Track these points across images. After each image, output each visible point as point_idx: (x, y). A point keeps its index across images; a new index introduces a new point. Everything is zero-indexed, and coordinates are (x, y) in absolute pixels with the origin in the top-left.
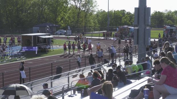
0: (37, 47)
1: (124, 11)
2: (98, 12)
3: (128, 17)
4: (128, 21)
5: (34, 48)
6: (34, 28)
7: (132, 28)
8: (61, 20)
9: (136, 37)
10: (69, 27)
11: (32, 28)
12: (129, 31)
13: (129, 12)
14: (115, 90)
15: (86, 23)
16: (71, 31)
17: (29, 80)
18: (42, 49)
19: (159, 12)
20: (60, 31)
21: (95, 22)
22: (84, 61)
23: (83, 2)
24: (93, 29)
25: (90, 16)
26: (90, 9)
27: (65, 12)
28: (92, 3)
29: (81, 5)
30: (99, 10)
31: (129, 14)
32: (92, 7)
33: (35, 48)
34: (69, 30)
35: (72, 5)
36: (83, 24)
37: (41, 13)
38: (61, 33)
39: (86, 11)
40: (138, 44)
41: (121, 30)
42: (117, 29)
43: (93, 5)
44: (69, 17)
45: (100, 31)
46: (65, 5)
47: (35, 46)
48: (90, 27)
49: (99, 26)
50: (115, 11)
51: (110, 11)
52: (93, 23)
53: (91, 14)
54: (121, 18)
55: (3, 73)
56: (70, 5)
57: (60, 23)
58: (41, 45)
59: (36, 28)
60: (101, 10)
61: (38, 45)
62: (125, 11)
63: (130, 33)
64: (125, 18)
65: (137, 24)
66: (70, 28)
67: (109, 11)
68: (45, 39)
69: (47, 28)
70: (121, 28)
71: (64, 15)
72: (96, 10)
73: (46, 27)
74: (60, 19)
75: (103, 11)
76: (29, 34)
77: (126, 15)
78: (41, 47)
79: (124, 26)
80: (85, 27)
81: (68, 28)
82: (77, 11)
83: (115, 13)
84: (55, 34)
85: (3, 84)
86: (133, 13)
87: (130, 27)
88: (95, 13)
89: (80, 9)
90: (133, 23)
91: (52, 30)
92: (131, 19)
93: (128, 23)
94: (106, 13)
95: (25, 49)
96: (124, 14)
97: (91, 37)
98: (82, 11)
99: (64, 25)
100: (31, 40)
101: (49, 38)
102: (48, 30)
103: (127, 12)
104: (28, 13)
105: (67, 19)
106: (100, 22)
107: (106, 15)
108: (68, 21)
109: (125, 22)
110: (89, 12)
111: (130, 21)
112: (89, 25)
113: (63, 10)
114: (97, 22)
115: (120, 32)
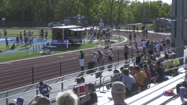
0: (68, 41)
1: (160, 1)
2: (133, 3)
3: (165, 9)
4: (165, 13)
5: (64, 41)
6: (65, 20)
7: (170, 20)
8: (93, 13)
9: (173, 30)
10: (101, 19)
11: (63, 20)
12: (166, 23)
13: (166, 3)
14: (151, 87)
15: (119, 15)
16: (103, 23)
17: (60, 75)
18: (74, 42)
21: (130, 14)
22: (117, 55)
24: (127, 21)
25: (124, 7)
27: (97, 3)
30: (134, 1)
31: (166, 5)
33: (66, 41)
34: (101, 22)
36: (117, 16)
37: (73, 4)
40: (175, 37)
41: (157, 22)
42: (153, 22)
44: (101, 9)
45: (134, 23)
47: (66, 39)
48: (124, 19)
49: (134, 18)
50: (151, 2)
51: (146, 2)
53: (125, 5)
54: (157, 10)
55: (33, 67)
57: (93, 15)
58: (72, 38)
59: (67, 20)
61: (69, 39)
62: (162, 2)
63: (167, 26)
64: (162, 10)
65: (174, 16)
66: (103, 20)
67: (145, 2)
68: (77, 32)
69: (79, 21)
70: (158, 20)
71: (97, 6)
73: (78, 19)
74: (92, 10)
75: (137, 2)
77: (163, 7)
78: (72, 40)
80: (118, 19)
81: (100, 21)
82: (110, 2)
83: (150, 4)
86: (170, 5)
87: (167, 19)
88: (130, 4)
90: (170, 15)
91: (83, 23)
92: (168, 11)
93: (165, 15)
94: (141, 4)
95: (56, 42)
96: (161, 5)
97: (124, 30)
98: (115, 2)
99: (96, 17)
100: (62, 33)
101: (81, 31)
102: (79, 23)
103: (164, 3)
104: (58, 5)
105: (100, 11)
106: (135, 14)
107: (141, 6)
108: (101, 13)
109: (162, 14)
110: (123, 3)
111: (167, 13)
112: (123, 17)
113: (95, 2)
114: (131, 14)
115: (157, 25)
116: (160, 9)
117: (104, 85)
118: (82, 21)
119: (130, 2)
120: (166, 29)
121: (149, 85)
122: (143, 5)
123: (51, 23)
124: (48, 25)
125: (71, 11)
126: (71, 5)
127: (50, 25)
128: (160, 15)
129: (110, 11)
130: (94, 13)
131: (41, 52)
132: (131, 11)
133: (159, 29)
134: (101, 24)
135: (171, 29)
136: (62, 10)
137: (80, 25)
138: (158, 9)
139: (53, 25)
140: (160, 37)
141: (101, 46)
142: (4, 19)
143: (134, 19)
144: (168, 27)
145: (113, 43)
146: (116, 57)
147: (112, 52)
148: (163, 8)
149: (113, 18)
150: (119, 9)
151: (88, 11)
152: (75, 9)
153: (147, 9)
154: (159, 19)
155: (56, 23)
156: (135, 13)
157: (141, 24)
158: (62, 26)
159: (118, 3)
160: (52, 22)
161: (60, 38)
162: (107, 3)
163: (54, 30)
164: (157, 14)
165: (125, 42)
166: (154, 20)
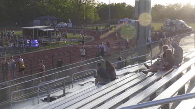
1: (124, 4)
2: (99, 5)
5: (35, 41)
6: (34, 21)
7: (133, 21)
10: (70, 20)
11: (33, 21)
13: (129, 5)
15: (86, 16)
16: (72, 23)
17: (30, 73)
19: (159, 5)
20: (61, 24)
21: (96, 15)
24: (94, 21)
26: (90, 2)
30: (100, 3)
31: (129, 7)
34: (70, 23)
37: (42, 6)
38: (62, 26)
39: (86, 4)
41: (122, 22)
42: (117, 22)
47: (35, 39)
48: (90, 19)
49: (100, 18)
50: (115, 3)
51: (111, 4)
52: (94, 16)
53: (92, 7)
59: (37, 21)
60: (102, 2)
62: (126, 4)
63: (130, 26)
65: (137, 16)
66: (71, 21)
72: (97, 3)
73: (47, 20)
75: (103, 4)
76: (30, 26)
80: (86, 19)
82: (78, 4)
84: (56, 26)
86: (133, 6)
87: (130, 20)
88: (96, 6)
89: (80, 1)
91: (53, 23)
94: (106, 6)
96: (125, 6)
100: (32, 33)
101: (50, 31)
102: (48, 23)
103: (128, 5)
104: (28, 6)
110: (90, 5)
118: (51, 22)
119: (96, 4)
144: (132, 26)
150: (86, 10)
154: (123, 20)
163: (23, 29)
165: (92, 41)
166: (119, 20)
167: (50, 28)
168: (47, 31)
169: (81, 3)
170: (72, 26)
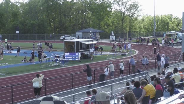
0: (79, 53)
1: (171, 15)
2: (144, 16)
3: (176, 22)
4: (175, 27)
5: (76, 54)
6: (77, 33)
10: (112, 32)
11: (75, 33)
12: (177, 37)
13: (176, 17)
14: (162, 100)
15: (130, 28)
16: (115, 36)
17: (71, 88)
18: (85, 55)
22: (129, 68)
23: (128, 5)
24: (138, 34)
25: (135, 20)
26: (135, 13)
27: (108, 17)
28: (137, 7)
29: (126, 9)
32: (137, 12)
33: (78, 54)
34: (113, 35)
35: (116, 9)
36: (128, 29)
37: (84, 18)
39: (130, 16)
41: (168, 35)
42: (163, 35)
43: (139, 9)
44: (113, 22)
45: (145, 36)
46: (109, 9)
47: (78, 51)
48: (135, 32)
51: (157, 16)
52: (138, 29)
53: (136, 19)
54: (168, 24)
55: (45, 80)
56: (114, 10)
57: (103, 28)
58: (84, 51)
59: (79, 33)
61: (80, 51)
62: (173, 16)
63: (177, 39)
64: (173, 23)
66: (114, 33)
67: (155, 15)
68: (88, 45)
69: (90, 34)
70: (169, 33)
71: (108, 19)
73: (90, 32)
74: (103, 24)
75: (148, 15)
77: (174, 20)
78: (84, 53)
79: (171, 32)
80: (129, 32)
81: (111, 34)
82: (122, 15)
83: (161, 18)
85: (45, 91)
87: (177, 33)
88: (141, 17)
89: (124, 13)
90: (181, 28)
91: (95, 36)
92: (178, 24)
93: (175, 28)
94: (152, 18)
95: (68, 55)
96: (171, 18)
97: (136, 43)
98: (126, 15)
99: (107, 30)
100: (74, 46)
101: (92, 44)
102: (91, 36)
104: (71, 18)
105: (111, 25)
106: (146, 28)
107: (152, 20)
108: (112, 26)
109: (173, 27)
110: (134, 17)
111: (177, 26)
112: (134, 30)
113: (106, 15)
114: (142, 27)
115: (167, 38)
116: (171, 22)
117: (115, 98)
118: (94, 34)
120: (177, 42)
121: (160, 98)
122: (154, 19)
123: (64, 37)
124: (61, 38)
125: (82, 24)
126: (83, 18)
127: (62, 39)
128: (171, 28)
129: (121, 24)
130: (106, 27)
131: (53, 65)
132: (142, 25)
133: (170, 42)
134: (113, 37)
135: (181, 42)
136: (74, 23)
137: (92, 38)
138: (169, 22)
139: (66, 39)
140: (171, 50)
141: (112, 58)
142: (17, 32)
143: (145, 32)
144: (179, 40)
145: (124, 56)
146: (127, 70)
147: (124, 65)
148: (174, 22)
149: (124, 31)
150: (130, 22)
151: (99, 24)
152: (87, 22)
153: (158, 23)
155: (68, 37)
156: (146, 26)
157: (152, 37)
158: (74, 39)
159: (130, 17)
160: (64, 35)
161: (72, 51)
162: (118, 17)
163: (65, 42)
164: (168, 27)
165: (136, 55)
166: (165, 33)
167: (92, 41)
168: (89, 44)
169: (125, 15)
170: (115, 39)
